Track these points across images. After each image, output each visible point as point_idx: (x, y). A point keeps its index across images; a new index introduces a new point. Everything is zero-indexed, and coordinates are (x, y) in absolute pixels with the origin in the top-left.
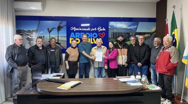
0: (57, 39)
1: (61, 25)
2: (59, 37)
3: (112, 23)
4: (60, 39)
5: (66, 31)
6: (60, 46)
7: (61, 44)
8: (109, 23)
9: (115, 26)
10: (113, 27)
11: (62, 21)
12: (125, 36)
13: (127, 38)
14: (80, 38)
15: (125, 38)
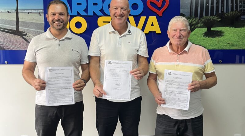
0: (15, 19)
2: (19, 14)
4: (24, 20)
6: (24, 40)
7: (29, 35)
12: (235, 9)
13: (241, 15)
14: (86, 15)
15: (234, 13)
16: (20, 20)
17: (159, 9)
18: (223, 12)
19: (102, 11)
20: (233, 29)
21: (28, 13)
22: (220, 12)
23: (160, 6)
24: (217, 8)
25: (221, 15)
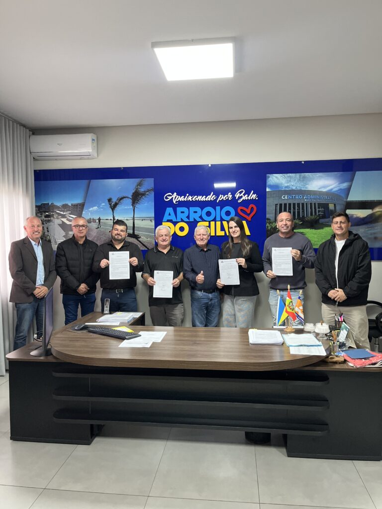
0: (132, 225)
1: (142, 190)
2: (135, 221)
3: (276, 177)
4: (138, 226)
5: (153, 204)
6: (138, 242)
7: (142, 237)
8: (269, 177)
9: (286, 185)
10: (280, 189)
11: (143, 178)
12: (314, 214)
13: (320, 218)
14: (188, 220)
15: (313, 217)
16: (135, 226)
17: (248, 215)
18: (303, 216)
19: (201, 217)
20: (313, 231)
21: (142, 220)
22: (301, 216)
23: (248, 212)
24: (299, 213)
25: (302, 219)
